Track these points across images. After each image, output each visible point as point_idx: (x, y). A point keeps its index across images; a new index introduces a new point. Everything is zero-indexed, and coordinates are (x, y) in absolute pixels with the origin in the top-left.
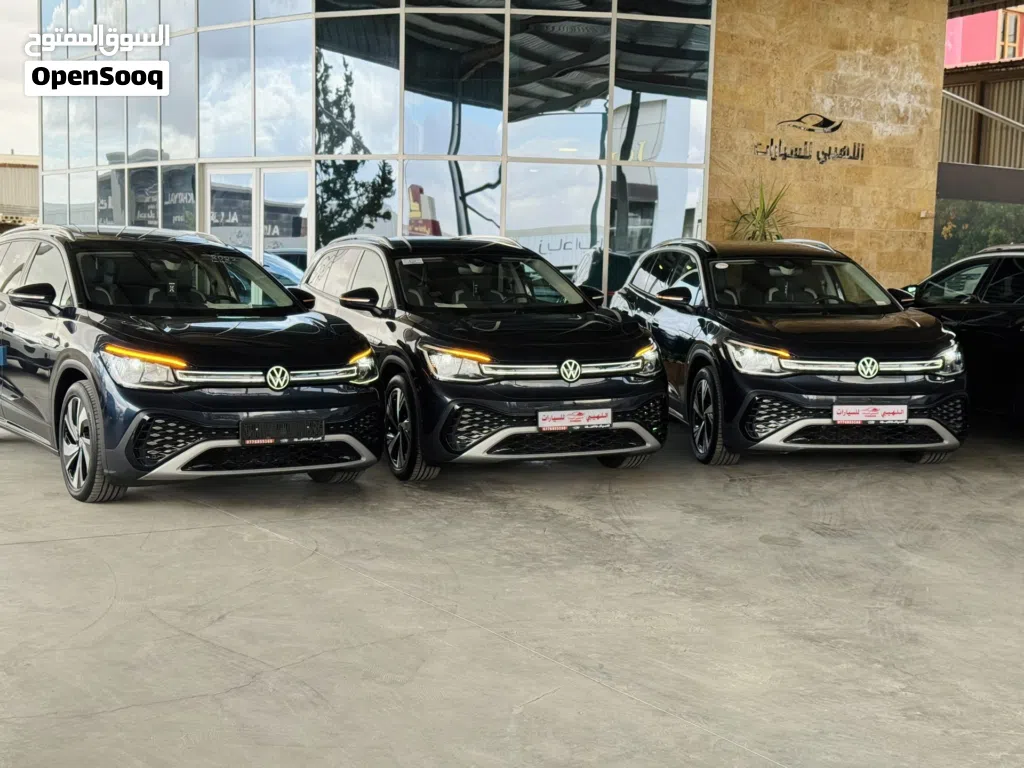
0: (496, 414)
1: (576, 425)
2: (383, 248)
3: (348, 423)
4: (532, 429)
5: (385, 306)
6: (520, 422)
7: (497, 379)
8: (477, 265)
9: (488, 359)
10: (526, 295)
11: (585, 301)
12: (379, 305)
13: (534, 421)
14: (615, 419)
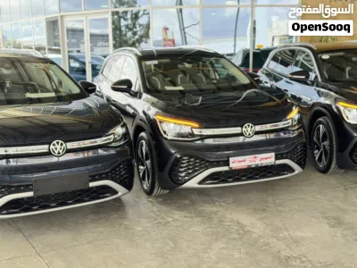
0: (203, 160)
1: (253, 164)
2: (136, 55)
3: (109, 172)
4: (226, 168)
5: (137, 90)
6: (218, 164)
7: (203, 138)
8: (188, 63)
9: (197, 125)
10: (216, 79)
11: (251, 82)
12: (133, 89)
13: (227, 163)
14: (277, 158)
